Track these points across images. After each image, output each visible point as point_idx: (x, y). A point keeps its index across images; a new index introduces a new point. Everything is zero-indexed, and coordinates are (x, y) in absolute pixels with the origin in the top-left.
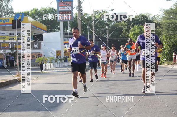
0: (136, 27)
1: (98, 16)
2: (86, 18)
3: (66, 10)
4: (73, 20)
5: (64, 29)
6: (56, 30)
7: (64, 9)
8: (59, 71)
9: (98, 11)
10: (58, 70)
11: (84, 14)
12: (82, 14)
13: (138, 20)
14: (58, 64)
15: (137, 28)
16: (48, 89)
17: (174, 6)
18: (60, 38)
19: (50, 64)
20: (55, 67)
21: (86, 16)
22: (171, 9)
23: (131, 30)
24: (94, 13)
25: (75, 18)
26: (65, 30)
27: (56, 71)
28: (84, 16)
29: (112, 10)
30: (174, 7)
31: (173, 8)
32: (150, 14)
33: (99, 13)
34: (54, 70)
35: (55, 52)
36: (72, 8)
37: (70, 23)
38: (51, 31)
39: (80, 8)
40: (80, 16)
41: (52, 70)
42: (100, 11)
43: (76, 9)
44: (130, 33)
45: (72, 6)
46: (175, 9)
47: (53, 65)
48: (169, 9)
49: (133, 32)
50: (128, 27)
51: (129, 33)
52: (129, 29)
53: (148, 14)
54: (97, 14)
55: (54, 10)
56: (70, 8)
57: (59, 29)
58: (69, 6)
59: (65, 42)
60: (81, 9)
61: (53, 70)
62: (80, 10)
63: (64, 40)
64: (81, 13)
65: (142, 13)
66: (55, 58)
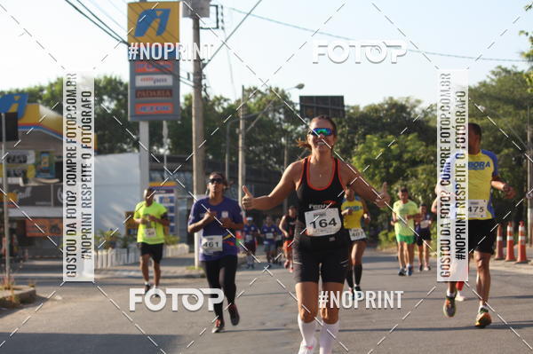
0: (373, 139)
1: (255, 104)
2: (219, 109)
3: (158, 84)
4: (179, 118)
5: (151, 144)
6: (125, 147)
7: (149, 84)
8: (132, 274)
9: (255, 91)
10: (130, 271)
11: (211, 98)
12: (206, 99)
13: (380, 118)
14: (132, 255)
15: (375, 144)
16: (101, 332)
17: (493, 77)
18: (137, 172)
19: (104, 252)
20: (121, 263)
21: (220, 104)
22: (484, 84)
23: (359, 148)
24: (244, 95)
25: (183, 111)
26: (155, 148)
27: (126, 274)
28: (213, 104)
29: (301, 87)
30: (493, 80)
31: (488, 80)
32: (419, 102)
33: (259, 95)
34: (117, 274)
35: (120, 216)
36: (177, 78)
37: (169, 127)
38: (111, 151)
39: (201, 79)
40: (201, 105)
41: (110, 272)
42: (263, 90)
43: (188, 82)
44: (354, 159)
45: (176, 73)
46: (494, 84)
47: (114, 256)
48: (477, 85)
49: (363, 157)
50: (348, 141)
51: (351, 158)
52: (352, 148)
53: (412, 101)
54: (252, 100)
55: (121, 83)
56: (169, 81)
57: (136, 144)
58: (166, 74)
59: (153, 184)
60: (203, 82)
61: (116, 270)
62: (198, 86)
63: (151, 179)
64: (203, 93)
65: (391, 98)
66: (123, 233)
